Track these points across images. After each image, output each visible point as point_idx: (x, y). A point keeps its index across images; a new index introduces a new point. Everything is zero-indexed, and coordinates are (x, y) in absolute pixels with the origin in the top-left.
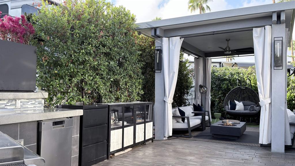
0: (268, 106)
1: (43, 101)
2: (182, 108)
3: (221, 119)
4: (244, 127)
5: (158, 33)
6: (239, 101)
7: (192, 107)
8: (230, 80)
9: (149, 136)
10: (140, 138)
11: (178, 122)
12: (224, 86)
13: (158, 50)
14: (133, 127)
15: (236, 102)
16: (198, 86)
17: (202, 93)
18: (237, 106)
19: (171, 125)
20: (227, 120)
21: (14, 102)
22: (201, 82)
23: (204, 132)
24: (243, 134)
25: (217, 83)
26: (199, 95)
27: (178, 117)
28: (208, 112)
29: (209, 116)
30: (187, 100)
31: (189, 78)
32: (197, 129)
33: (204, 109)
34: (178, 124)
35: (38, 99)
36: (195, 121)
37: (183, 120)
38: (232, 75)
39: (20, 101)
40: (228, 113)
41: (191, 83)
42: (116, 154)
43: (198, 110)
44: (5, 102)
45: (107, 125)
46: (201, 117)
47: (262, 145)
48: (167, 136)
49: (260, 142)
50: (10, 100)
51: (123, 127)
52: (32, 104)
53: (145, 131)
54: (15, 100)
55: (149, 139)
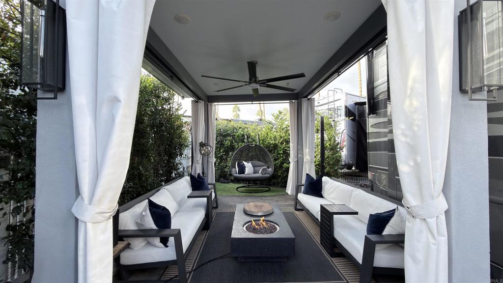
6: (247, 161)
11: (149, 244)
15: (245, 163)
17: (203, 155)
18: (246, 168)
22: (201, 138)
27: (149, 233)
41: (186, 139)
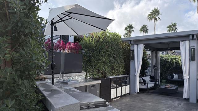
0: (188, 80)
1: (84, 76)
2: (144, 78)
3: (165, 84)
4: (177, 89)
5: (132, 42)
8: (171, 62)
9: (128, 92)
10: (123, 93)
11: (142, 85)
14: (120, 88)
15: (174, 74)
16: (153, 66)
19: (138, 87)
25: (164, 63)
28: (158, 80)
31: (148, 61)
32: (152, 88)
33: (156, 78)
36: (151, 85)
37: (145, 84)
39: (77, 76)
40: (170, 80)
42: (113, 100)
43: (153, 78)
44: (72, 77)
45: (109, 87)
46: (154, 82)
47: (185, 99)
48: (136, 92)
49: (184, 97)
50: (74, 76)
51: (116, 88)
52: (81, 77)
53: (126, 89)
54: (75, 76)
55: (128, 94)
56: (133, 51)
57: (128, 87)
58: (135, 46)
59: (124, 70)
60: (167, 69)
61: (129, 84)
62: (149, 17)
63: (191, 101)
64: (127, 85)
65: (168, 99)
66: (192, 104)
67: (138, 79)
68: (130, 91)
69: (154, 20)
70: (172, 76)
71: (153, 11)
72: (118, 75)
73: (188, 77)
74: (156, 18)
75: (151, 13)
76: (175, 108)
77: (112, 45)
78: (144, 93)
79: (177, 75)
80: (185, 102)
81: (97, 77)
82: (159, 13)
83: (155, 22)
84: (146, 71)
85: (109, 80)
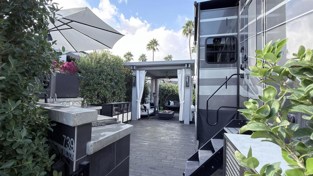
0: (183, 104)
1: (81, 102)
2: (145, 105)
3: (163, 110)
4: (173, 114)
5: (134, 68)
6: (172, 101)
7: (149, 104)
8: (168, 90)
9: (129, 118)
10: (125, 120)
11: (143, 112)
12: (165, 93)
13: (134, 76)
14: (122, 114)
15: (170, 101)
16: (153, 93)
17: (154, 97)
18: (171, 103)
19: (139, 113)
20: (166, 111)
21: (69, 103)
22: (154, 91)
23: (155, 116)
24: (173, 117)
25: (162, 91)
26: (153, 98)
27: (143, 109)
28: (157, 106)
29: (157, 108)
30: (147, 100)
31: (148, 89)
32: (152, 115)
33: (155, 105)
34: (143, 113)
35: (79, 101)
36: (151, 111)
37: (145, 111)
38: (169, 87)
39: (72, 102)
40: (166, 107)
43: (152, 105)
44: (65, 103)
45: (111, 114)
46: (154, 109)
47: (180, 121)
48: (138, 119)
49: (179, 120)
50: (68, 102)
51: (118, 114)
52: (77, 104)
53: (127, 116)
54: (70, 102)
55: (129, 120)
56: (135, 77)
57: (130, 113)
58: (138, 71)
59: (125, 97)
60: (165, 97)
61: (131, 111)
62: (148, 46)
63: (185, 123)
64: (129, 112)
65: (167, 123)
66: (186, 125)
67: (139, 106)
68: (131, 118)
69: (152, 50)
70: (169, 103)
71: (152, 41)
72: (120, 102)
73: (183, 102)
74: (154, 48)
75: (150, 43)
76: (172, 129)
77: (114, 69)
78: (144, 119)
79: (173, 102)
80: (181, 124)
81: (96, 103)
82: (157, 44)
83: (153, 52)
84: (146, 99)
85: (111, 106)
